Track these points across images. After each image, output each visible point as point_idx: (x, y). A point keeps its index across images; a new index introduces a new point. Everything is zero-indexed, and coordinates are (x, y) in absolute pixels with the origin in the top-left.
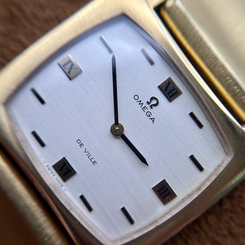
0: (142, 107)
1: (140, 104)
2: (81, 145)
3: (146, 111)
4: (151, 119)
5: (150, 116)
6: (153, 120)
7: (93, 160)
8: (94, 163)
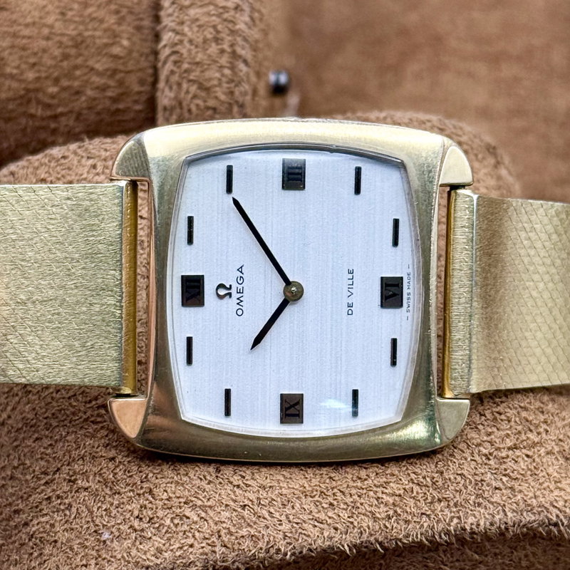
0: (241, 295)
1: (242, 301)
2: (350, 306)
3: (240, 287)
4: (241, 272)
5: (241, 277)
6: (240, 270)
7: (350, 276)
8: (351, 272)
